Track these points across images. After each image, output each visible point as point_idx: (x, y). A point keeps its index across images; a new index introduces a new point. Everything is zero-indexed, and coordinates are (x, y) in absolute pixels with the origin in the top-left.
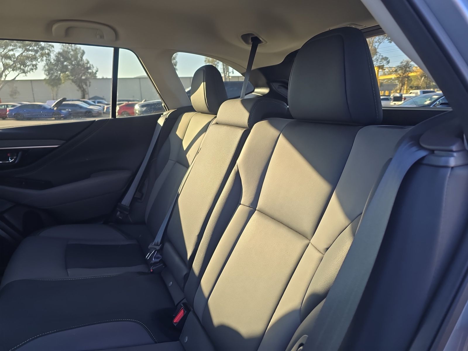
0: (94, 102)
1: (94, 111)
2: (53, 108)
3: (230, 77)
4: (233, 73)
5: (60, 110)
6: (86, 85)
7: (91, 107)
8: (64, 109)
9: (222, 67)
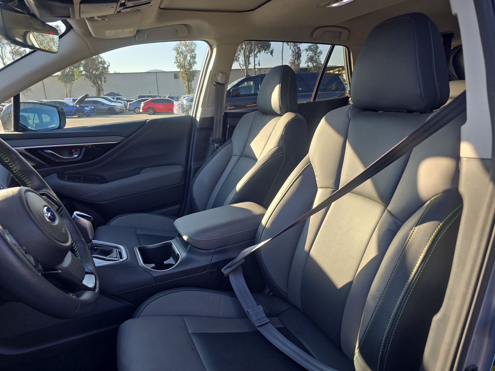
0: (114, 98)
1: (117, 108)
2: (75, 105)
3: (256, 70)
4: (259, 65)
5: (84, 107)
6: (101, 81)
7: (113, 104)
8: (87, 107)
9: (243, 59)
